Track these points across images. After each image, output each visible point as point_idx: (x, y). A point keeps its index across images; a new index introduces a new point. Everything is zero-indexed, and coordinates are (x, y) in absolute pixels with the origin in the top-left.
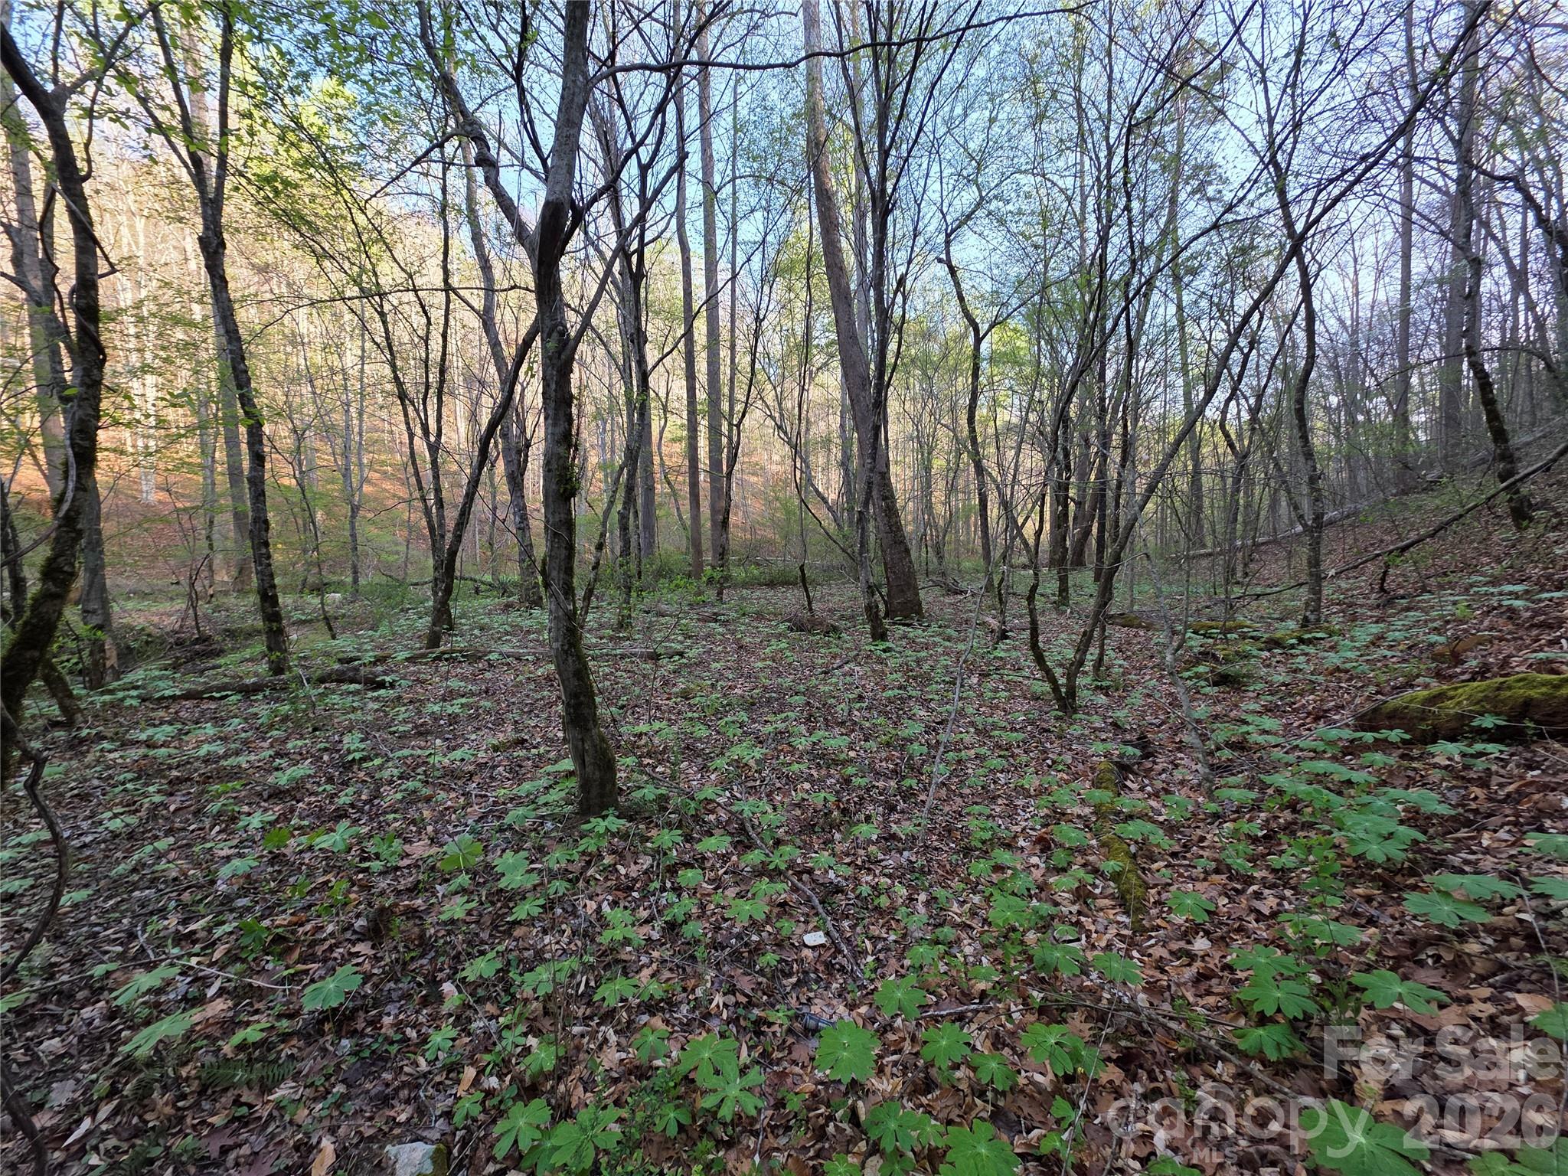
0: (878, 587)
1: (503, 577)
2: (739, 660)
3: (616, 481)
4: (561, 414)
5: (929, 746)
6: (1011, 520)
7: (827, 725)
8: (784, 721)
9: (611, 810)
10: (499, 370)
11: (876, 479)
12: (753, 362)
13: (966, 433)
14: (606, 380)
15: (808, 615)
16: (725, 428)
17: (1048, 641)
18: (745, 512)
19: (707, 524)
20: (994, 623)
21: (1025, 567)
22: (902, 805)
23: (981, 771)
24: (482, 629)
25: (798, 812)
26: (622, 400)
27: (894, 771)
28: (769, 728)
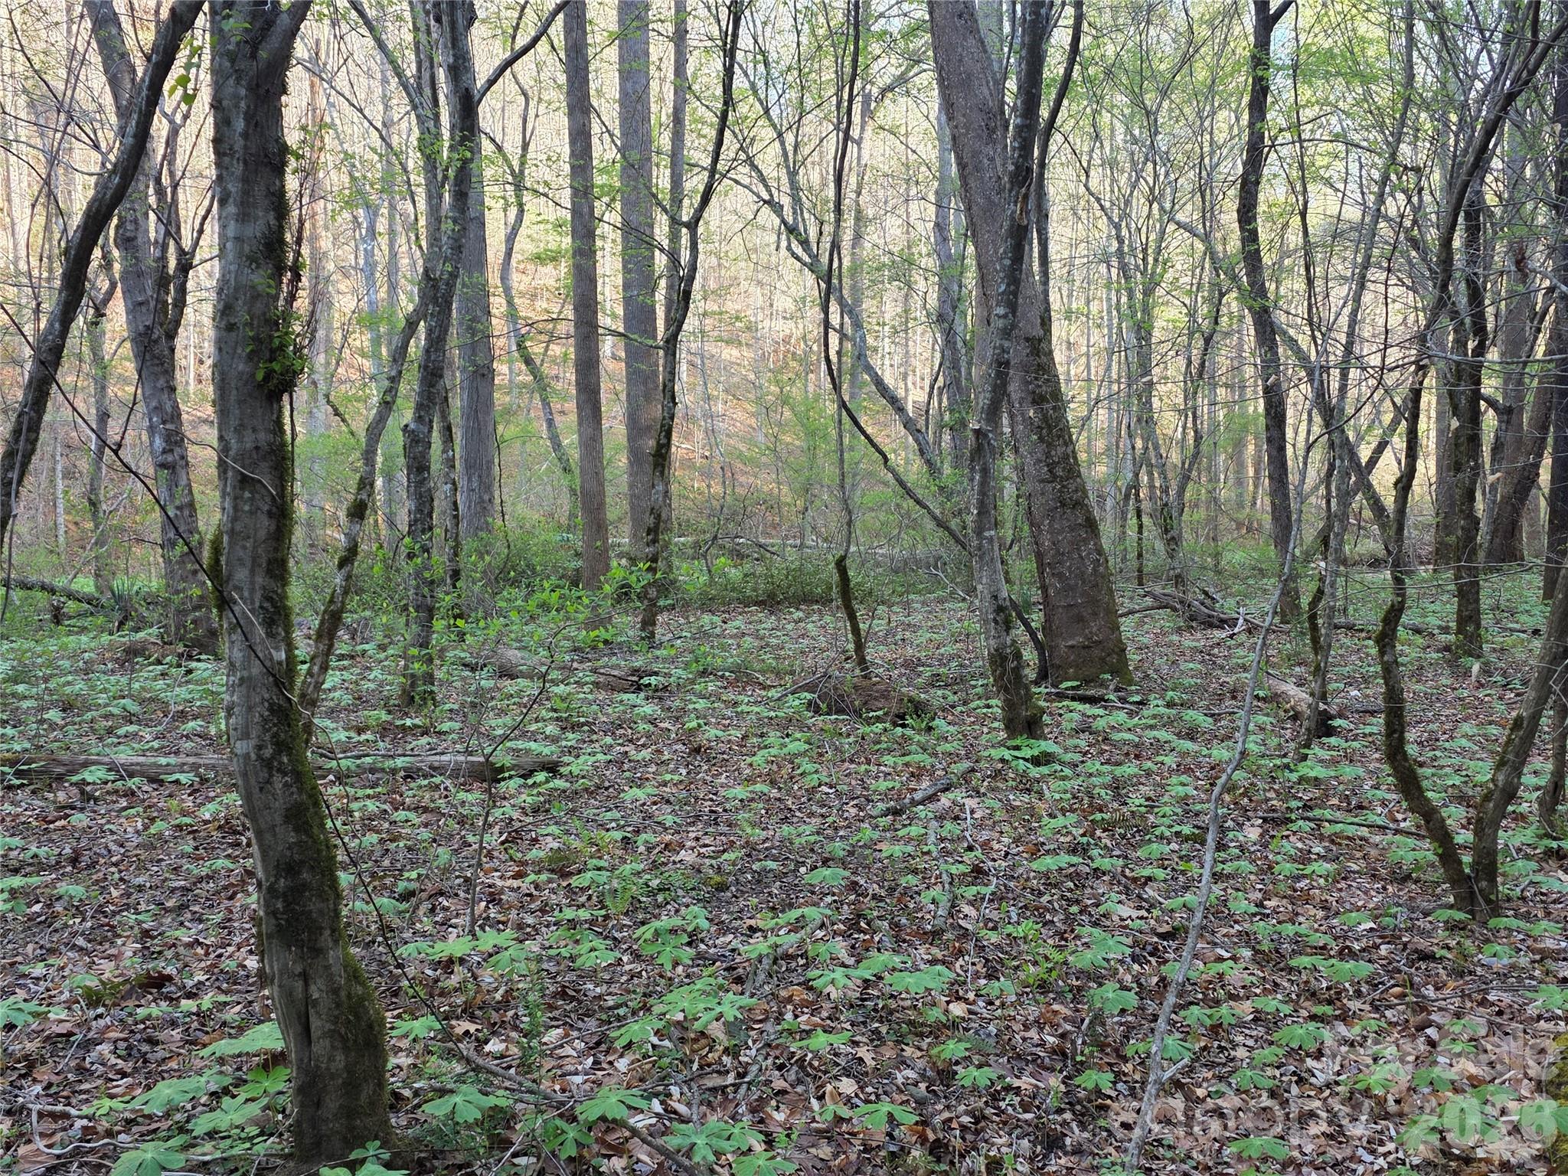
0: (1021, 610)
1: (120, 583)
2: (688, 785)
3: (399, 355)
4: (259, 191)
5: (1142, 991)
6: (1341, 448)
7: (899, 940)
8: (796, 926)
9: (373, 1148)
10: (114, 82)
11: (1018, 353)
12: (729, 72)
13: (1234, 244)
14: (376, 113)
15: (851, 674)
16: (661, 230)
17: (1432, 741)
18: (711, 432)
19: (618, 461)
20: (1298, 696)
21: (1375, 564)
22: (1076, 1135)
23: (1268, 1054)
24: (67, 707)
25: (825, 1151)
26: (414, 160)
27: (1060, 1052)
28: (759, 946)
